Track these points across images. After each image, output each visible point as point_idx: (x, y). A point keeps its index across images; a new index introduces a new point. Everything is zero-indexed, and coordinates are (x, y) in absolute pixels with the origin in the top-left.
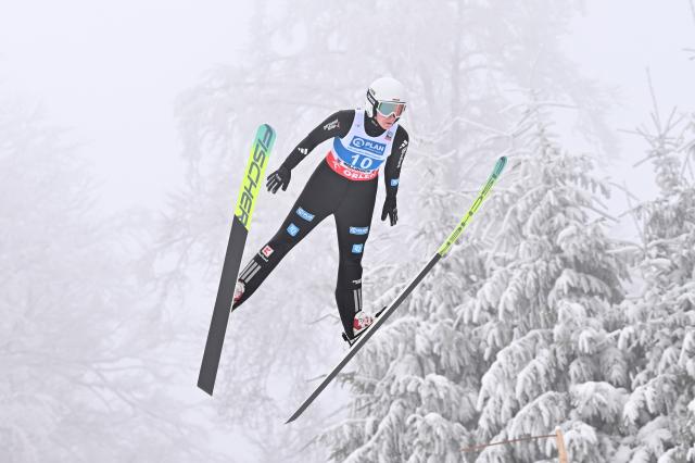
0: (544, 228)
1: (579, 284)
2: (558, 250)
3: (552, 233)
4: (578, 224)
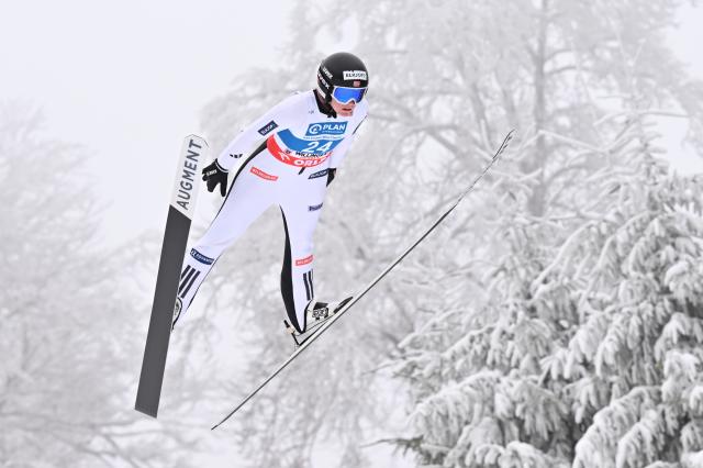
0: (650, 264)
1: (691, 331)
2: (666, 291)
3: (659, 270)
4: (690, 258)
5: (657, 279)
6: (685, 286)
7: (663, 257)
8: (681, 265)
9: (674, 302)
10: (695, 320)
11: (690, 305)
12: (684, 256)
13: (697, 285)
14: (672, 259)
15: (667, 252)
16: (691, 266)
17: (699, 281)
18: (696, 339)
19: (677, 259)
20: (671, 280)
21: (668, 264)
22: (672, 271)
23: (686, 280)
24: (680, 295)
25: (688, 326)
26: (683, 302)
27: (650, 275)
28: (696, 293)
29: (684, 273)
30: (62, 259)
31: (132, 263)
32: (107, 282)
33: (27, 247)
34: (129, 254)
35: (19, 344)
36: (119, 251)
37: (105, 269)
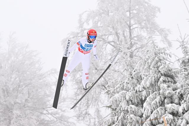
0: (156, 66)
1: (165, 79)
2: (160, 72)
3: (158, 67)
5: (157, 69)
6: (163, 70)
7: (158, 65)
8: (162, 66)
9: (161, 74)
10: (166, 77)
11: (164, 74)
12: (163, 64)
13: (166, 70)
14: (160, 65)
15: (159, 64)
16: (164, 66)
17: (166, 69)
18: (166, 81)
19: (161, 65)
20: (160, 69)
21: (159, 66)
22: (160, 68)
23: (163, 69)
24: (162, 72)
25: (165, 78)
26: (163, 74)
27: (156, 69)
28: (166, 72)
29: (163, 68)
30: (35, 75)
31: (49, 74)
32: (44, 79)
33: (28, 73)
34: (49, 73)
35: (27, 93)
36: (47, 72)
37: (44, 76)
